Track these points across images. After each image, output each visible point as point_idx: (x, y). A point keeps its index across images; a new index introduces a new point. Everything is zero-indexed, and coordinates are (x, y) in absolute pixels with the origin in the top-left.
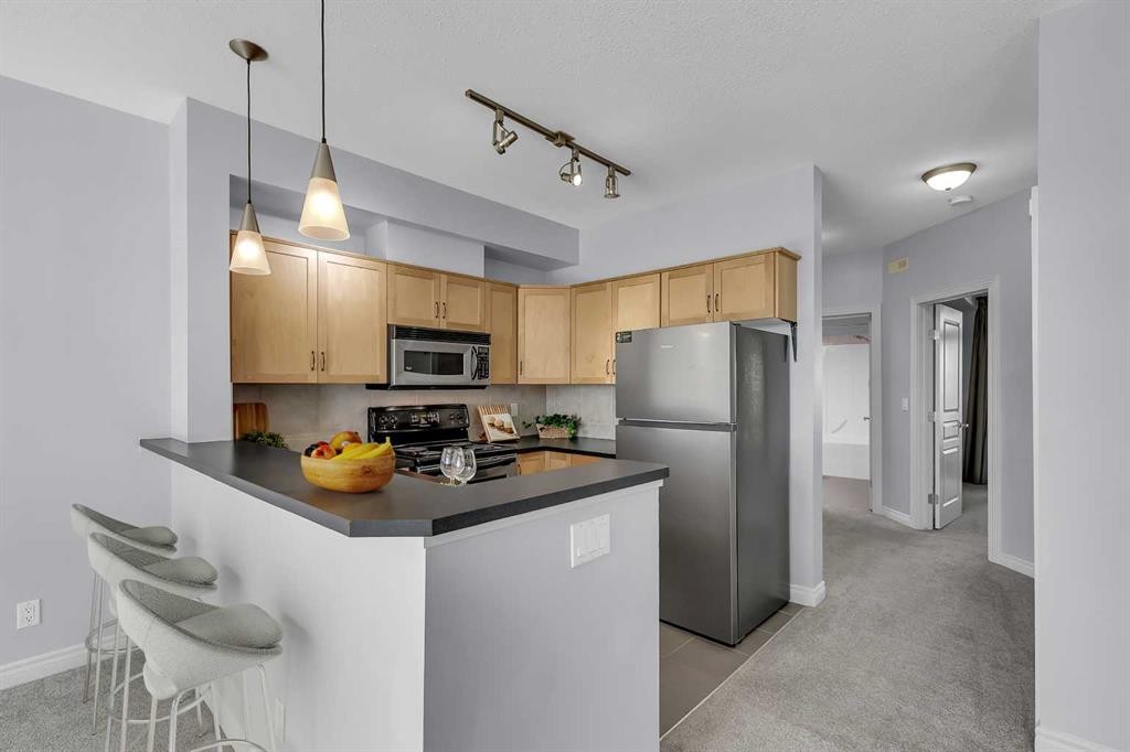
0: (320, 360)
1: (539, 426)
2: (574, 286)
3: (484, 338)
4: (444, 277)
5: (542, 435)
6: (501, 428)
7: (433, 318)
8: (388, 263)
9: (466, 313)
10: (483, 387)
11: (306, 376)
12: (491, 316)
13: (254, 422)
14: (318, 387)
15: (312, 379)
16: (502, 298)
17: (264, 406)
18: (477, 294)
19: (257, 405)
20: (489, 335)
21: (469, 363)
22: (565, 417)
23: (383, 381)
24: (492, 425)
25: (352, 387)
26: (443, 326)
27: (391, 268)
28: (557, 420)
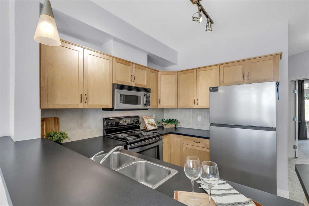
0: (84, 98)
1: (164, 123)
2: (179, 72)
3: (148, 90)
4: (134, 65)
5: (165, 127)
6: (152, 125)
7: (130, 81)
8: (113, 57)
9: (142, 81)
10: (147, 109)
11: (78, 105)
12: (150, 82)
13: (53, 126)
14: (82, 110)
15: (81, 106)
16: (153, 75)
17: (58, 119)
18: (145, 73)
19: (55, 118)
20: (150, 89)
21: (143, 100)
22: (173, 120)
23: (111, 107)
24: (149, 123)
25: (96, 110)
26: (133, 85)
27: (114, 60)
28: (170, 121)
